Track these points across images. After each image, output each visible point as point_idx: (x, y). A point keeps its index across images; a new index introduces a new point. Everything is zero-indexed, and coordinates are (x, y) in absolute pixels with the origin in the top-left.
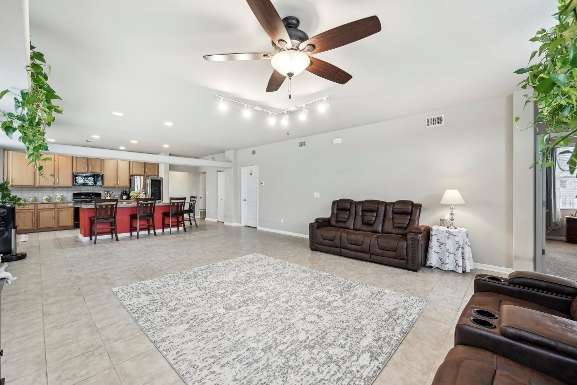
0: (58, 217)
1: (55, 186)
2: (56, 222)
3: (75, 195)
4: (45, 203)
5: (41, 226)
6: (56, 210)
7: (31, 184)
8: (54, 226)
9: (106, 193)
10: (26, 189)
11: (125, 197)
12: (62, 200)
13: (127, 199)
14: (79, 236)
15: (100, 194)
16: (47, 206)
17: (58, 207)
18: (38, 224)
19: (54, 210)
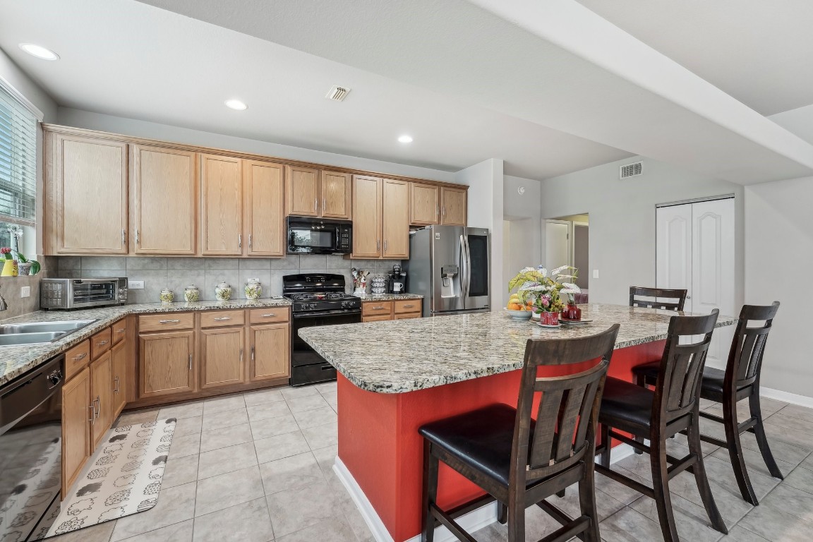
0: (253, 350)
1: (245, 256)
2: (247, 367)
3: (288, 280)
4: (219, 309)
5: (211, 382)
6: (247, 329)
7: (188, 250)
8: (241, 380)
9: (355, 274)
10: (178, 265)
11: (397, 287)
12: (259, 297)
13: (401, 292)
14: (335, 467)
15: (340, 279)
16: (225, 316)
17: (253, 321)
18: (202, 378)
19: (241, 329)
